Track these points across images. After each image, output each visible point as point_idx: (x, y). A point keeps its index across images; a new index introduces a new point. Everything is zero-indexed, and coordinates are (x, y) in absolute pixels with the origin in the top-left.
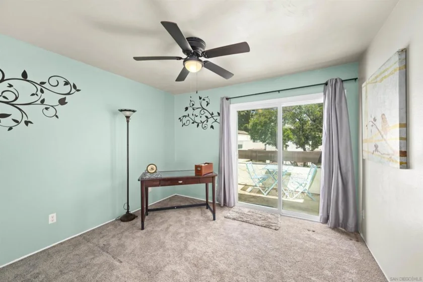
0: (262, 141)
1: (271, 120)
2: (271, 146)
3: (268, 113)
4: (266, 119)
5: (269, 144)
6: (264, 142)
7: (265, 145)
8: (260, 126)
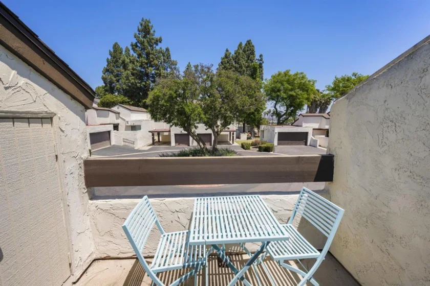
0: (165, 121)
1: (178, 93)
2: (178, 127)
3: (173, 84)
4: (171, 92)
5: (176, 125)
6: (169, 122)
7: (171, 126)
8: (163, 101)
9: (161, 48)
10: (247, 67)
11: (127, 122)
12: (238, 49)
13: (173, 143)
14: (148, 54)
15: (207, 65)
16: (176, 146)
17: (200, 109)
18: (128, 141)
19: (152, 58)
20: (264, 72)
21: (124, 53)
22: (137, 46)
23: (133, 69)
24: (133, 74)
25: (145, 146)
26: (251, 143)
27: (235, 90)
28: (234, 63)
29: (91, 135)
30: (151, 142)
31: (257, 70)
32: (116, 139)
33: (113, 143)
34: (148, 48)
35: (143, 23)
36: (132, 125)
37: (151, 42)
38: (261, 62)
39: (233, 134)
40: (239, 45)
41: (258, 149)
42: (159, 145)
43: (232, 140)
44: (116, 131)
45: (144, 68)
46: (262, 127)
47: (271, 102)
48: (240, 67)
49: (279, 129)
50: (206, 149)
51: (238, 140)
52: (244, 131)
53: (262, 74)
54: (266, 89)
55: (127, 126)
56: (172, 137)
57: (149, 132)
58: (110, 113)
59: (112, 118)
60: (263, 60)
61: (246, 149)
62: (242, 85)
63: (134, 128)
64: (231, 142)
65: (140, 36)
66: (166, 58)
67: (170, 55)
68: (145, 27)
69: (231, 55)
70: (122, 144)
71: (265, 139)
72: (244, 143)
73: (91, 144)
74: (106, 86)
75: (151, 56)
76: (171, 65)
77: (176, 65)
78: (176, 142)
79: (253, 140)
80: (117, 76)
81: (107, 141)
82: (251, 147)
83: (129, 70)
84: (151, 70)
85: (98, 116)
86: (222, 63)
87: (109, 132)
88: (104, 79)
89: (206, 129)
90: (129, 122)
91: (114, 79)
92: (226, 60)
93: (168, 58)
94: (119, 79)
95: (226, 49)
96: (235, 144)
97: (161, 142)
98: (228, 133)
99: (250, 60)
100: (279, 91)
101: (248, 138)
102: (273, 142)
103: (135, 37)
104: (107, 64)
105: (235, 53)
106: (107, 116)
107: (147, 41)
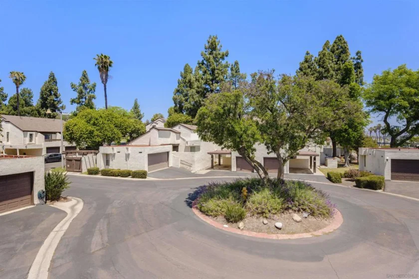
5: (228, 147)
9: (227, 62)
10: (337, 71)
11: (187, 142)
12: (324, 49)
13: (234, 168)
14: (213, 70)
15: (267, 71)
16: (238, 172)
17: (254, 128)
18: (185, 163)
19: (217, 73)
20: (363, 73)
21: (193, 73)
22: (203, 64)
23: (198, 87)
24: (198, 92)
25: (203, 169)
26: (343, 173)
27: (306, 100)
28: (317, 67)
29: (149, 155)
30: (210, 165)
31: (351, 71)
32: (174, 160)
33: (171, 165)
34: (213, 64)
35: (211, 40)
36: (192, 145)
37: (217, 57)
38: (359, 61)
39: (315, 159)
40: (325, 45)
41: (354, 183)
42: (220, 169)
43: (313, 167)
44: (175, 152)
45: (209, 84)
46: (362, 151)
47: (377, 113)
48: (325, 71)
49: (391, 154)
50: (269, 180)
51: (323, 167)
52: (334, 155)
53: (362, 76)
54: (368, 96)
55: (186, 147)
56: (232, 160)
57: (208, 153)
58: (171, 133)
59: (172, 139)
60: (362, 58)
61: (334, 182)
62: (318, 93)
63: (193, 149)
64: (312, 170)
65: (207, 53)
66: (234, 72)
67: (239, 69)
68: (212, 43)
69: (313, 59)
70: (180, 166)
71: (368, 168)
72: (331, 173)
73: (149, 165)
74: (176, 106)
75: (216, 71)
76: (240, 79)
77: (245, 78)
78: (238, 166)
79: (348, 168)
80: (186, 95)
81: (165, 163)
82: (343, 180)
83: (194, 89)
84: (215, 86)
85: (159, 137)
86: (301, 69)
87: (168, 153)
88: (175, 100)
89: (268, 153)
90: (189, 143)
91: (183, 99)
92: (306, 65)
93: (236, 72)
94: (187, 99)
95: (306, 52)
96: (318, 173)
97: (222, 165)
98: (308, 158)
99: (342, 61)
100: (391, 96)
101: (340, 166)
102: (383, 174)
103: (202, 55)
104: (178, 84)
105: (319, 55)
106: (168, 137)
107: (213, 57)
